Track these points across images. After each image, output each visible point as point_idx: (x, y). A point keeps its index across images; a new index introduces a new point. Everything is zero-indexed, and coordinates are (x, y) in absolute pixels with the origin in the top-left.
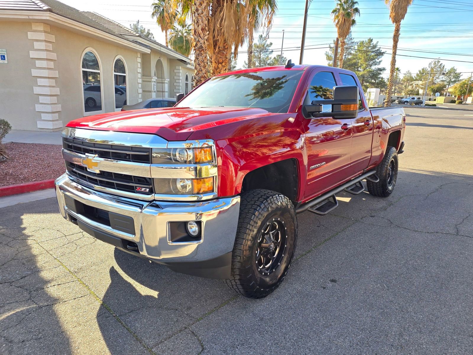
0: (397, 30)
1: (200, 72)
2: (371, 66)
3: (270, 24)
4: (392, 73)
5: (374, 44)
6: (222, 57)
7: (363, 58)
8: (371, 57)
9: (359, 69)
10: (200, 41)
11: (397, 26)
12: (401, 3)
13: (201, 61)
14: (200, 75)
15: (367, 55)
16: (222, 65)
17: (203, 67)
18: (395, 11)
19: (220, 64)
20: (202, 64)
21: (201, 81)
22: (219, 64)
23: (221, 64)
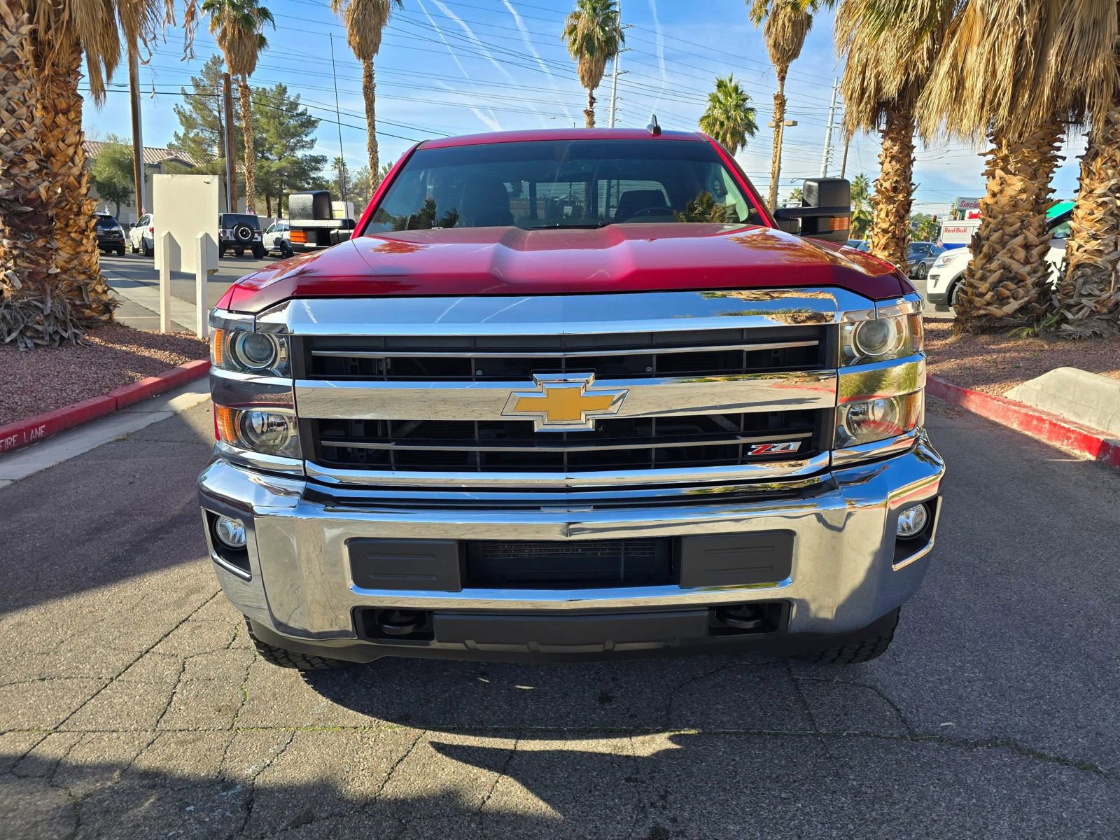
0: (369, 76)
1: (19, 135)
2: (293, 149)
3: (193, 19)
4: (375, 170)
5: (292, 100)
6: (64, 93)
7: (272, 130)
8: (292, 130)
9: (268, 155)
10: (7, 39)
11: (368, 66)
12: (367, 17)
13: (19, 100)
14: (20, 144)
15: (281, 124)
16: (67, 118)
17: (26, 120)
18: (358, 31)
19: (60, 115)
20: (23, 111)
21: (25, 162)
22: (57, 113)
23: (63, 114)
